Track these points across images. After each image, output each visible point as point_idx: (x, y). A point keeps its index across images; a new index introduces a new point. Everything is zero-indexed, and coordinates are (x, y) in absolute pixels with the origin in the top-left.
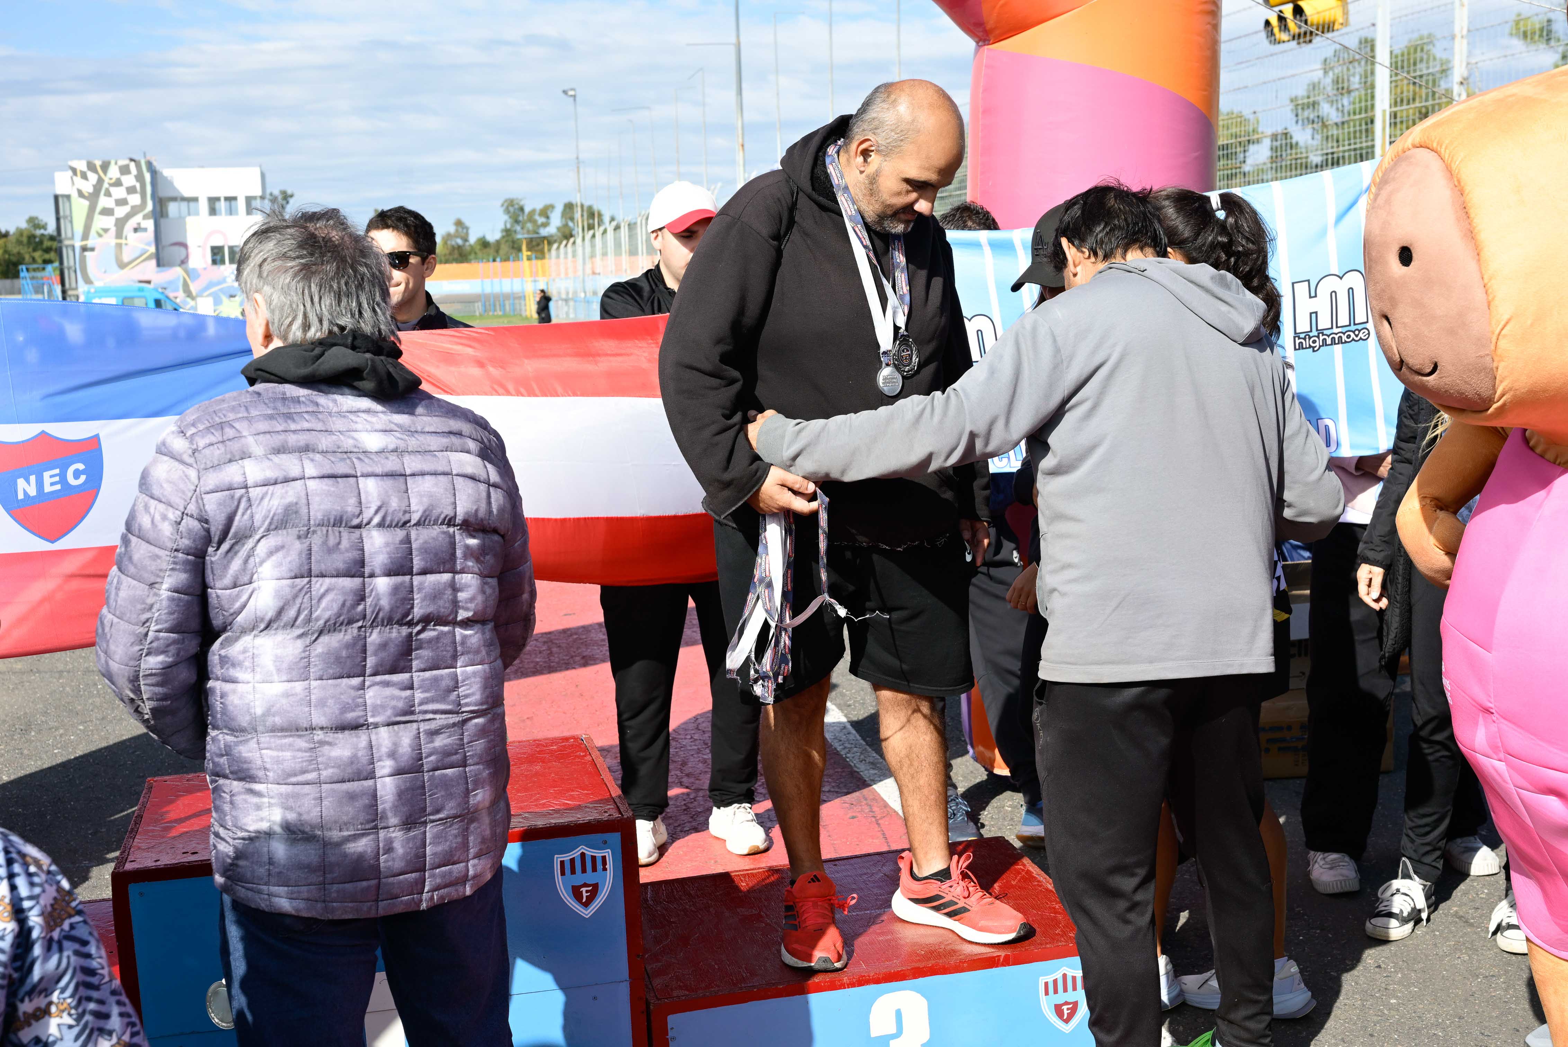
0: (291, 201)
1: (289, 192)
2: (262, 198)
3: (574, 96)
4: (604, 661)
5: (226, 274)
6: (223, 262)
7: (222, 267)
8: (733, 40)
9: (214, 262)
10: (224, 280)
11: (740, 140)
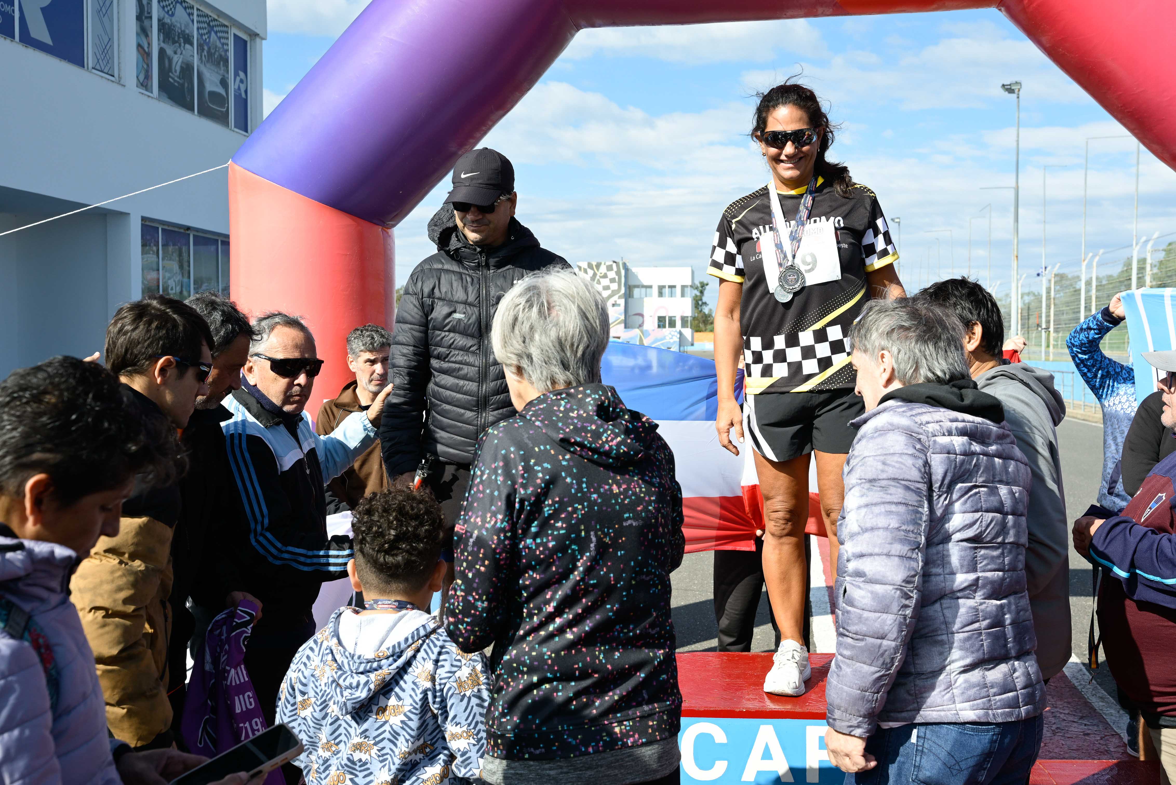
0: (707, 287)
1: (705, 282)
2: (691, 286)
5: (666, 334)
6: (664, 327)
7: (664, 330)
8: (1014, 184)
9: (659, 326)
10: (664, 338)
11: (1015, 253)
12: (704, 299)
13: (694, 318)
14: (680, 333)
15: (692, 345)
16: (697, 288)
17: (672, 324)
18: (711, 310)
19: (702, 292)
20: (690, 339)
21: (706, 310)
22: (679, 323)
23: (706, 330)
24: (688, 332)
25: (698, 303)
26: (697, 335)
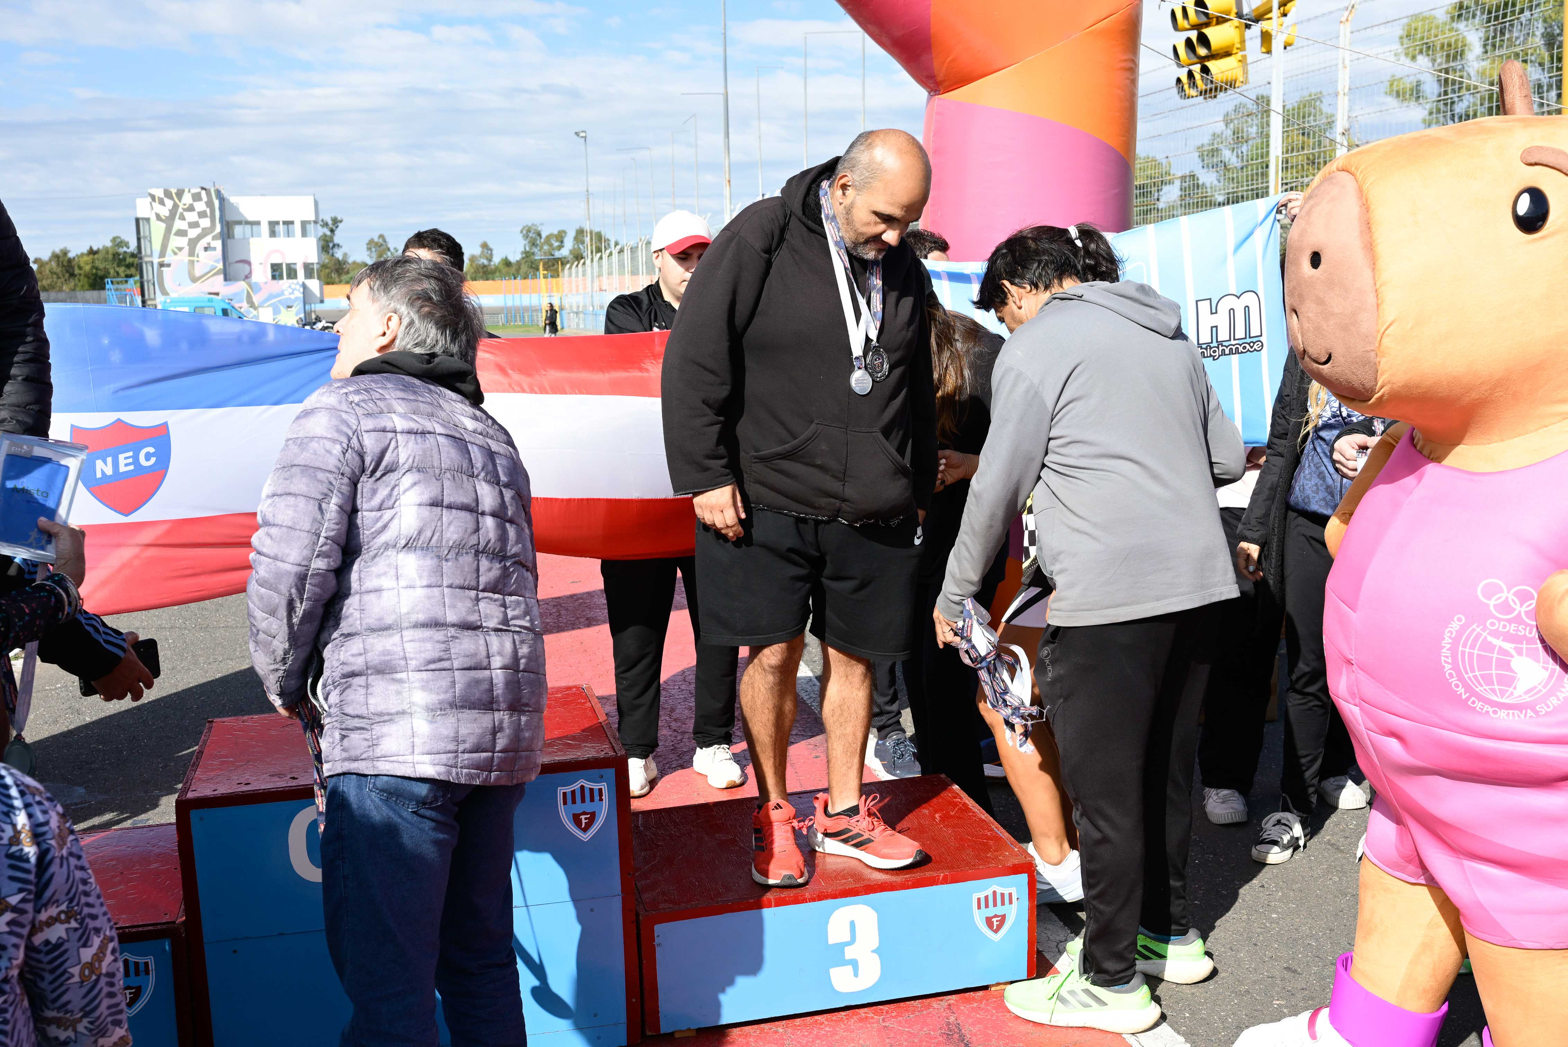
0: (340, 225)
1: (339, 218)
2: (316, 222)
3: (585, 137)
4: (605, 622)
5: (284, 287)
6: (281, 278)
7: (281, 282)
8: (722, 90)
9: (274, 277)
10: (282, 293)
11: (727, 177)
12: (336, 240)
13: (323, 266)
14: (304, 286)
15: (322, 301)
16: (325, 224)
17: (292, 273)
18: (345, 255)
19: (332, 231)
20: (318, 293)
21: (339, 254)
22: (301, 273)
23: (340, 282)
24: (314, 285)
25: (327, 245)
26: (328, 289)
